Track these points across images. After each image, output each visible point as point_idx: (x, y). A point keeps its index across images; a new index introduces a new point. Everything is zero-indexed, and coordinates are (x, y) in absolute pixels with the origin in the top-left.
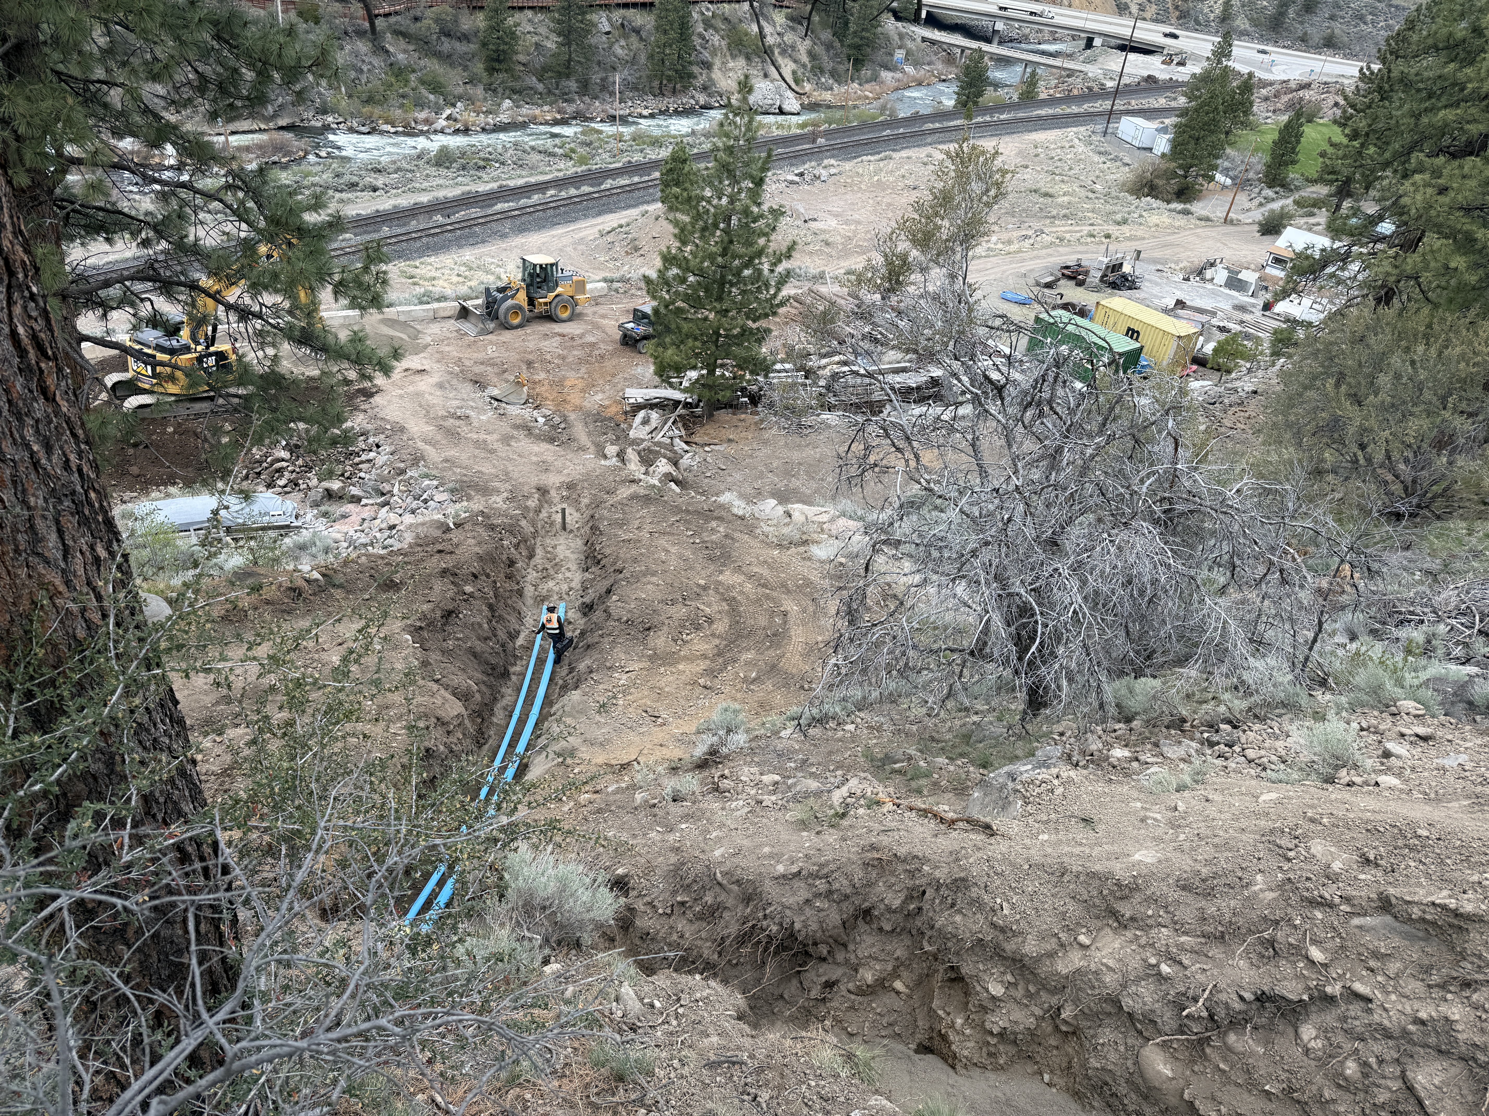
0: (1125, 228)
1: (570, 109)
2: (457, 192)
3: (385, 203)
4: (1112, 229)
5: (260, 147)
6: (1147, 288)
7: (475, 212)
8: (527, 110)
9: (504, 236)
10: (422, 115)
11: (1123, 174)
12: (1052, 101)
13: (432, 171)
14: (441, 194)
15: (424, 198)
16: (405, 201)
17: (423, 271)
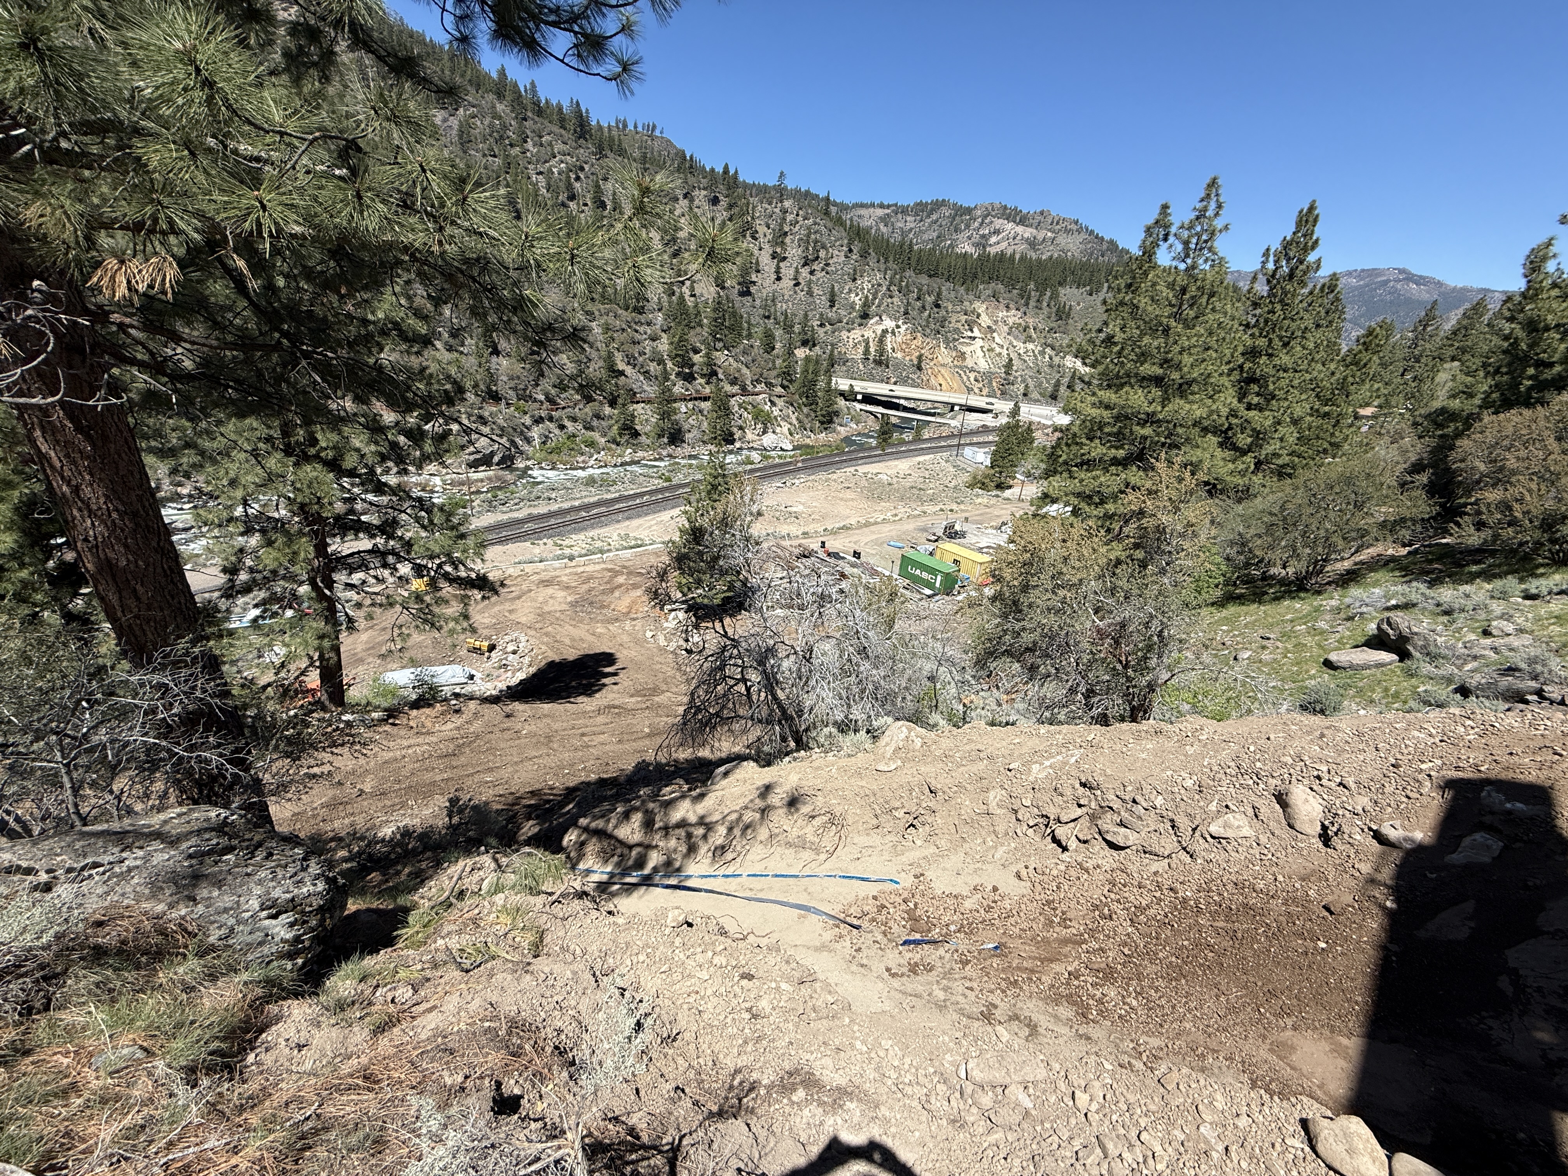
0: (962, 507)
1: (664, 453)
2: (596, 499)
3: (554, 507)
4: (954, 507)
5: (489, 479)
6: (970, 539)
7: (603, 509)
8: (640, 454)
9: (618, 521)
10: (580, 459)
11: (966, 478)
12: (930, 439)
13: (582, 488)
14: (586, 500)
15: (577, 503)
16: (566, 505)
17: (567, 542)
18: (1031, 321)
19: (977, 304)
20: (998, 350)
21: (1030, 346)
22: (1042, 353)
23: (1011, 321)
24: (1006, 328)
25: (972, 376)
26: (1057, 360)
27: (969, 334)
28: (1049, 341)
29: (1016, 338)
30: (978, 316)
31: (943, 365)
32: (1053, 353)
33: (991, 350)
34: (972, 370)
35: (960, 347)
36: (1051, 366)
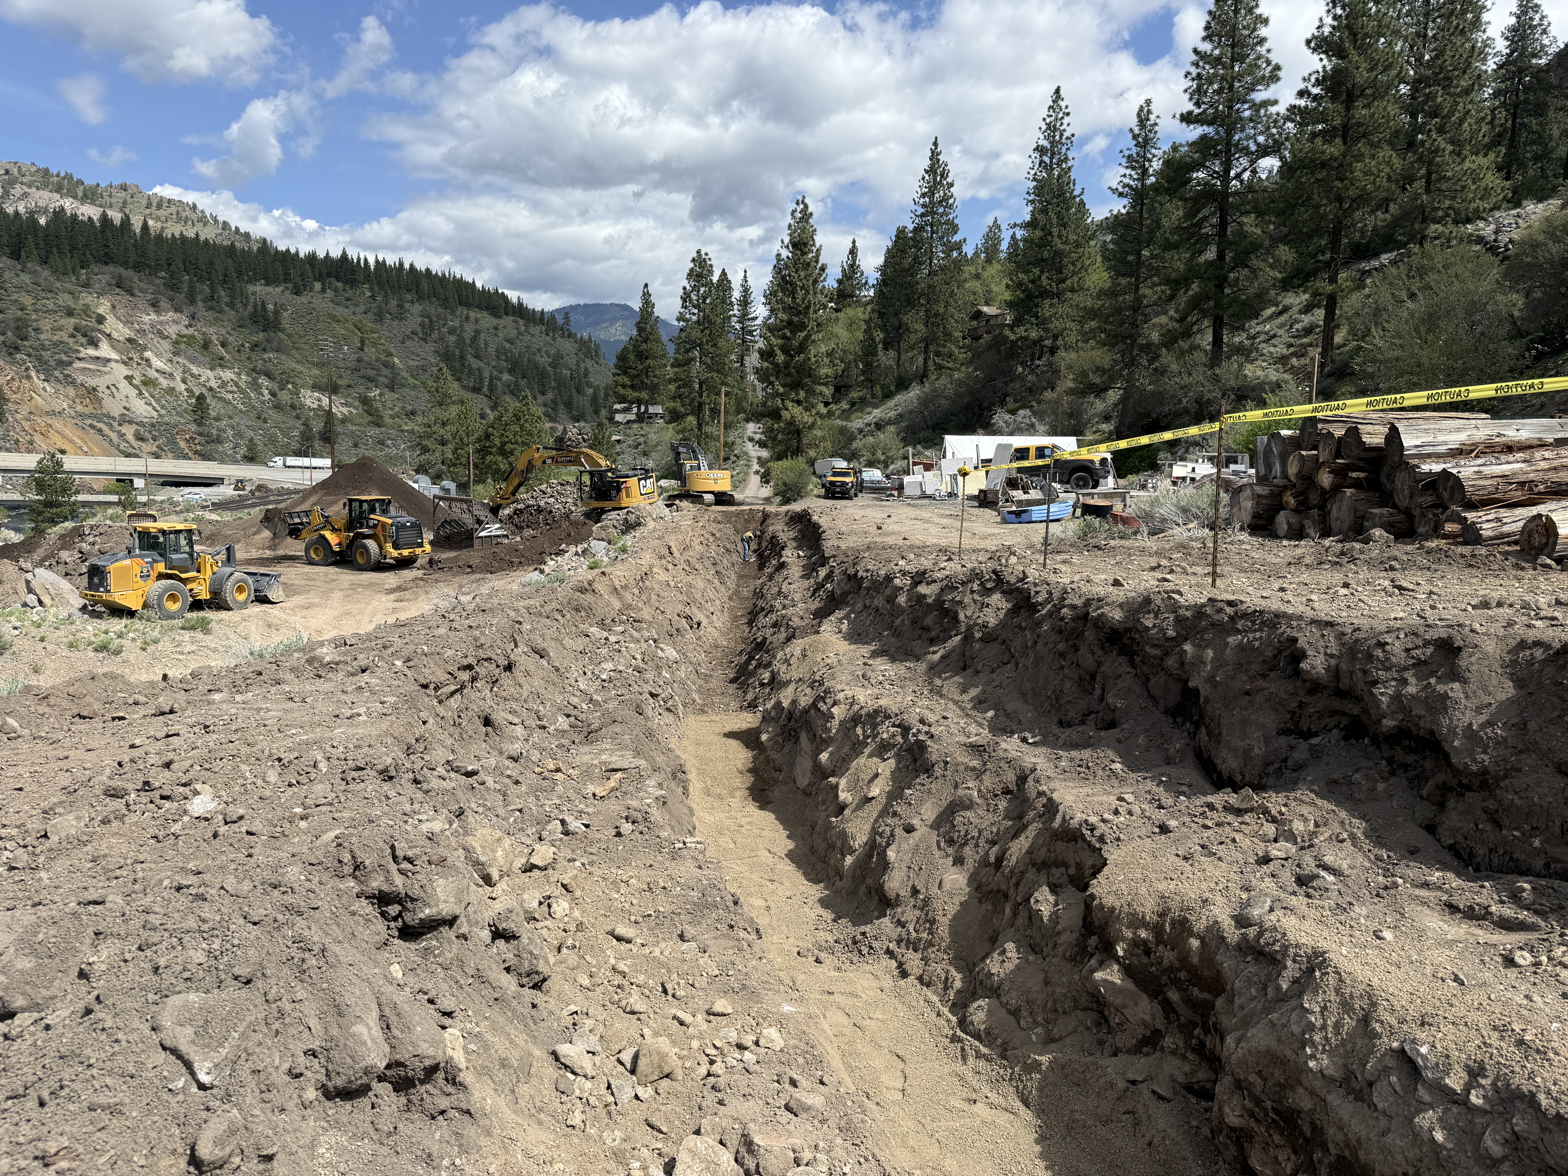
18: (214, 333)
19: (87, 298)
20: (164, 382)
21: (228, 375)
22: (255, 386)
23: (172, 331)
24: (166, 345)
25: (129, 431)
26: (285, 397)
27: (91, 352)
28: (260, 365)
29: (193, 360)
30: (101, 319)
31: (54, 414)
32: (275, 386)
33: (148, 382)
34: (124, 420)
35: (80, 379)
36: (278, 407)
